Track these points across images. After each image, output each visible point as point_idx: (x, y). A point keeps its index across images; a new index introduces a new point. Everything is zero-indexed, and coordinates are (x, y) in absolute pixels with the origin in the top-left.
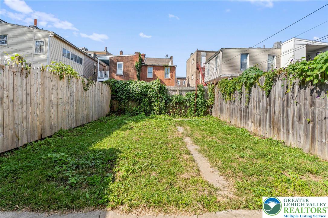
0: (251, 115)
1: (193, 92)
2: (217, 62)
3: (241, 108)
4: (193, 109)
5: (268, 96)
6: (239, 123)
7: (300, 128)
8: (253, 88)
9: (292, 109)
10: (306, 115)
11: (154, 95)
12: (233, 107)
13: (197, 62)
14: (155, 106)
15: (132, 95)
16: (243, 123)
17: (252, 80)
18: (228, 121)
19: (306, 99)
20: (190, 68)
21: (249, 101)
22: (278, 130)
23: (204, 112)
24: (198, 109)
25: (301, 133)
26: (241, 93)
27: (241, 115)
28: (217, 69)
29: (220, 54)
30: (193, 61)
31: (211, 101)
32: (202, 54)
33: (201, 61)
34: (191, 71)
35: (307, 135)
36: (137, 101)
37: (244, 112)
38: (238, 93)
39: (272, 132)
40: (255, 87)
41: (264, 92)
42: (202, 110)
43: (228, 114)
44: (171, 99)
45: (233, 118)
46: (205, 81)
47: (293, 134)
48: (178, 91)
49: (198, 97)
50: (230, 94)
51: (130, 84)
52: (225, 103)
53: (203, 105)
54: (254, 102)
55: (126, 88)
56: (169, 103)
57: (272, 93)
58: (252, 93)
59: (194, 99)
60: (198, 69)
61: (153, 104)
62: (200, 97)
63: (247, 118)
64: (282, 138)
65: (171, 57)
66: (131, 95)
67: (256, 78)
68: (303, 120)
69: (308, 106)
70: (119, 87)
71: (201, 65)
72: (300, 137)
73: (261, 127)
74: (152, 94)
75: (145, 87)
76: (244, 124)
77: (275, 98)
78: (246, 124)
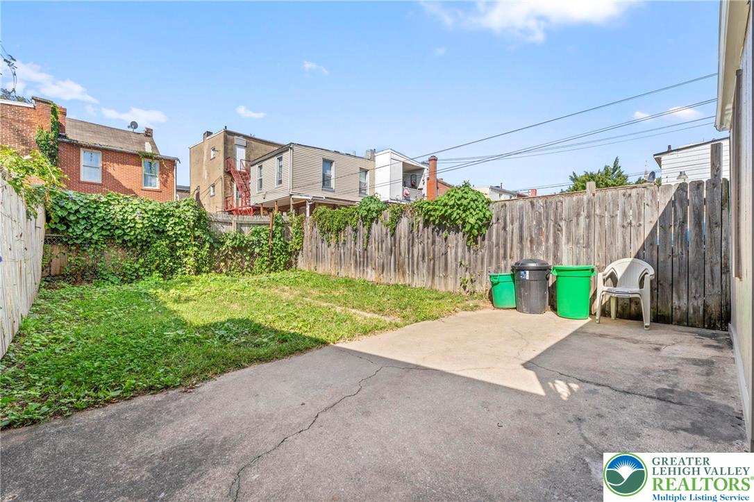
0: (371, 260)
1: (264, 227)
2: (281, 167)
3: (355, 252)
4: (266, 258)
5: (393, 235)
6: (353, 272)
7: (423, 267)
8: (374, 224)
9: (417, 249)
10: (429, 253)
11: (184, 232)
12: (342, 251)
13: (227, 158)
14: (186, 255)
15: (120, 231)
16: (360, 271)
17: (374, 214)
18: (333, 273)
19: (428, 238)
20: (204, 168)
21: (368, 241)
22: (404, 273)
23: (285, 263)
24: (275, 259)
25: (425, 271)
26: (356, 231)
27: (356, 261)
28: (280, 182)
29: (289, 152)
30: (212, 153)
31: (298, 244)
32: (237, 140)
33: (235, 155)
34: (208, 176)
35: (429, 273)
36: (135, 245)
37: (360, 257)
38: (350, 231)
39: (397, 277)
40: (377, 223)
41: (389, 230)
42: (283, 259)
43: (333, 262)
44: (222, 241)
45: (343, 266)
46: (252, 204)
47: (418, 275)
48: (234, 224)
49: (274, 236)
50: (339, 230)
51: (111, 204)
52: (326, 246)
53: (283, 251)
54: (375, 243)
55: (100, 213)
56: (218, 249)
57: (397, 231)
58: (373, 231)
59: (268, 241)
60: (228, 173)
61: (180, 252)
62: (278, 236)
63: (365, 264)
64: (408, 280)
65: (148, 129)
66: (118, 232)
67: (379, 212)
68: (426, 260)
69: (430, 245)
70: (77, 211)
71: (235, 164)
72: (424, 276)
73: (384, 274)
74: (180, 230)
75: (160, 214)
76: (362, 273)
77: (400, 237)
78: (364, 272)
